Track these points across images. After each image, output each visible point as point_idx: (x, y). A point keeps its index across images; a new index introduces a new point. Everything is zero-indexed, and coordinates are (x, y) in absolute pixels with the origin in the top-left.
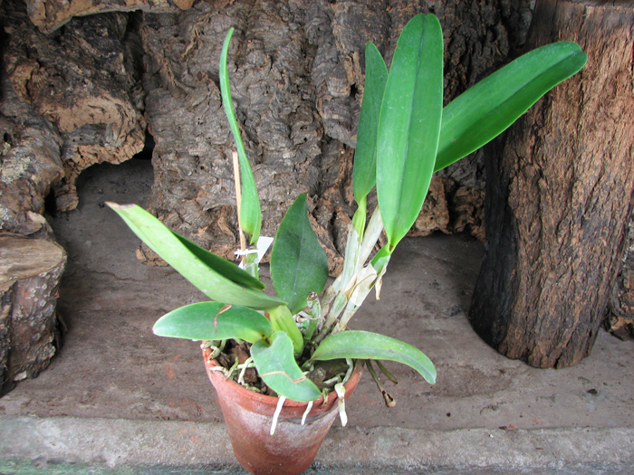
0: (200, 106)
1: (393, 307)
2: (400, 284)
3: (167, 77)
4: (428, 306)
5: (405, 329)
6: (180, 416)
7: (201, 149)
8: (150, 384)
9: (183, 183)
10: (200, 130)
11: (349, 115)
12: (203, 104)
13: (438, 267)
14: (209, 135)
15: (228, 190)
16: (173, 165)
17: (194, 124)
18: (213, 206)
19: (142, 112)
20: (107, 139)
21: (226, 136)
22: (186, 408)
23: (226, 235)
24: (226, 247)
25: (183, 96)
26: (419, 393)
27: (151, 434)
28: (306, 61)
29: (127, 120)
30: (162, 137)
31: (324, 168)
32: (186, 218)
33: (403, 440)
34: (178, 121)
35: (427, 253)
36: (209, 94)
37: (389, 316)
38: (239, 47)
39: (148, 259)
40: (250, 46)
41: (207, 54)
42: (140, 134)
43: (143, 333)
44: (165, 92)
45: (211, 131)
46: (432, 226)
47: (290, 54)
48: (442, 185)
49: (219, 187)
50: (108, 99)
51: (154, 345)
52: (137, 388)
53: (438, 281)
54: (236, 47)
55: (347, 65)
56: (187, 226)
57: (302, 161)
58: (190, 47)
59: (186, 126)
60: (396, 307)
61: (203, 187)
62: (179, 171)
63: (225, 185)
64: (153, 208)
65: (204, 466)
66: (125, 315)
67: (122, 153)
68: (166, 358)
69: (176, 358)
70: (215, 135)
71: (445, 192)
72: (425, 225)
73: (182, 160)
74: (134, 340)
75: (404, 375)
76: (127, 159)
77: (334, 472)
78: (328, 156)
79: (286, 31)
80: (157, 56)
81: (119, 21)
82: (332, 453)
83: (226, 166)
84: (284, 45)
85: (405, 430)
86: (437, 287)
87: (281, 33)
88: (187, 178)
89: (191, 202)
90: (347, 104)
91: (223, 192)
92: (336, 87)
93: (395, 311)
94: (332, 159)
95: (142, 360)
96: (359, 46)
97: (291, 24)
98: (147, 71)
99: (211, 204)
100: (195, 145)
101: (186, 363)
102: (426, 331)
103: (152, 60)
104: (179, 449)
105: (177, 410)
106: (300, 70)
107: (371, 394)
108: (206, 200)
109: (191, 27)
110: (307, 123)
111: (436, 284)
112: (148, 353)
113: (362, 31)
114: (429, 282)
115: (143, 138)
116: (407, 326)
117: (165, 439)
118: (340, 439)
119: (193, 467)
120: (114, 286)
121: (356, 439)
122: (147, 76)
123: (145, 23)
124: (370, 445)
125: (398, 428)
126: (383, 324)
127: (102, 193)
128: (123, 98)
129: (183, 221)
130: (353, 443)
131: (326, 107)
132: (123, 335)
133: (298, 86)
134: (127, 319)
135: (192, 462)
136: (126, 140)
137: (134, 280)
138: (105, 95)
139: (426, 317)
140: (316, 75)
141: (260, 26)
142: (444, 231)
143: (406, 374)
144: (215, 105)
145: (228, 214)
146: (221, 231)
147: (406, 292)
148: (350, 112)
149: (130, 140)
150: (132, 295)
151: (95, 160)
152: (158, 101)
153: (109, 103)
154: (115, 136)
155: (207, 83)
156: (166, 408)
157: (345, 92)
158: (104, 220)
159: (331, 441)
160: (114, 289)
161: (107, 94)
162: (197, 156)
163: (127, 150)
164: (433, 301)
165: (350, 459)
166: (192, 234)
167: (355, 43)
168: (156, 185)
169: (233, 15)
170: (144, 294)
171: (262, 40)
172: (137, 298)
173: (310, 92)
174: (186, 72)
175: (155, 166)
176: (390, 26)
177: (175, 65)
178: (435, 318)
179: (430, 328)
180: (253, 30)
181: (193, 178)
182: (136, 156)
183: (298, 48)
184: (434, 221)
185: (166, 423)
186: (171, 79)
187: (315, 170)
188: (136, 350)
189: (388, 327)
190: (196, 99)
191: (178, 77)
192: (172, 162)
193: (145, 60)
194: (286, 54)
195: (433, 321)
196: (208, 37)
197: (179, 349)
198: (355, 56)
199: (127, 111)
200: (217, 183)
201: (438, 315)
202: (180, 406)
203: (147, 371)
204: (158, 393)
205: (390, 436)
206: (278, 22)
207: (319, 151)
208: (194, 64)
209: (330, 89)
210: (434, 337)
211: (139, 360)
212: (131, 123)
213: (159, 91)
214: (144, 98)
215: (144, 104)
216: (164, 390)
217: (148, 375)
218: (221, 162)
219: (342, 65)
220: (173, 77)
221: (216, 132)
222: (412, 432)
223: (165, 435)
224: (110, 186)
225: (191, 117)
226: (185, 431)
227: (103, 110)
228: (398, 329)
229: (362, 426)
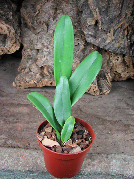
0: (40, 33)
1: (114, 105)
2: (116, 97)
3: (29, 23)
4: (128, 105)
5: (120, 113)
6: (20, 146)
7: (39, 47)
8: (9, 132)
9: (33, 59)
10: (40, 41)
11: (95, 33)
12: (41, 32)
13: (130, 92)
14: (42, 42)
15: (48, 60)
16: (29, 53)
17: (37, 39)
18: (43, 66)
19: (20, 37)
20: (6, 45)
21: (48, 42)
22: (23, 143)
23: (47, 75)
24: (46, 80)
25: (34, 30)
26: (129, 139)
27: (2, 154)
28: (79, 17)
29: (11, 33)
30: (26, 44)
31: (86, 54)
32: (32, 70)
33: (125, 161)
34: (32, 39)
35: (125, 87)
36: (43, 28)
37: (113, 108)
38: (54, 13)
39: (17, 86)
40: (58, 12)
41: (43, 15)
42: (18, 43)
43: (10, 112)
44: (28, 30)
45: (43, 41)
46: (128, 75)
47: (73, 14)
48: (131, 60)
49: (45, 58)
50: (4, 24)
51: (14, 117)
52: (3, 134)
53: (131, 96)
54: (53, 13)
55: (94, 13)
56: (32, 73)
57: (77, 50)
58: (37, 13)
59: (35, 40)
60: (115, 105)
61: (39, 59)
62: (31, 55)
63: (47, 58)
64: (20, 68)
65: (25, 171)
66: (5, 105)
67: (11, 50)
68: (18, 122)
69: (22, 122)
70: (45, 42)
71: (132, 63)
72: (125, 75)
73: (32, 51)
74: (6, 115)
75: (121, 131)
76: (13, 52)
77: (91, 176)
78: (87, 50)
79: (72, 7)
80: (25, 17)
81: (13, 6)
82: (90, 167)
83: (48, 51)
84: (71, 11)
85: (125, 156)
86: (131, 98)
87: (70, 8)
88: (34, 57)
89: (34, 64)
90: (94, 29)
91: (47, 60)
92: (90, 21)
93: (115, 106)
94: (89, 51)
95: (8, 123)
96: (98, 7)
97: (73, 5)
98: (23, 23)
99: (42, 65)
100: (37, 45)
101: (26, 124)
102: (129, 114)
103: (24, 19)
104: (14, 162)
105: (19, 144)
106: (76, 20)
107: (107, 139)
108: (40, 63)
109: (37, 6)
110: (79, 38)
111: (130, 97)
112: (11, 120)
113: (99, 2)
114: (127, 97)
115: (19, 45)
116: (120, 112)
117: (9, 156)
118: (94, 159)
119: (20, 171)
120: (3, 95)
121: (102, 160)
122: (22, 25)
123: (22, 8)
124: (109, 163)
125: (122, 155)
126: (110, 111)
127: (5, 67)
128: (10, 25)
129: (31, 71)
130: (100, 162)
131: (86, 29)
132: (2, 113)
133: (76, 26)
134: (5, 107)
135: (19, 169)
136: (13, 45)
137: (11, 93)
138: (2, 23)
139: (128, 109)
140: (82, 20)
141: (62, 5)
142: (132, 78)
143: (122, 131)
144: (45, 32)
145: (48, 68)
146: (45, 74)
147: (119, 100)
148: (95, 32)
149: (15, 45)
150: (9, 98)
151: (2, 53)
152: (25, 32)
153: (4, 26)
154: (9, 43)
155: (43, 24)
156: (14, 142)
157: (94, 23)
158: (4, 75)
159: (89, 160)
160: (2, 96)
161: (3, 22)
162: (38, 50)
163: (13, 49)
164: (130, 103)
165: (99, 170)
166: (34, 76)
167: (97, 6)
168: (22, 60)
169: (52, 2)
170: (14, 98)
171: (63, 10)
172: (11, 99)
173: (80, 28)
174: (35, 22)
175: (23, 53)
176: (110, 1)
177: (32, 20)
178: (132, 109)
179: (130, 113)
180: (60, 7)
181: (36, 57)
182: (17, 51)
183: (76, 12)
184: (128, 74)
185: (11, 149)
186: (30, 24)
187: (82, 54)
188: (6, 118)
189: (113, 112)
190: (38, 30)
191: (32, 24)
192: (29, 52)
193: (22, 19)
194: (71, 14)
195: (131, 110)
196: (43, 9)
197: (24, 119)
198: (97, 10)
199: (11, 30)
200: (45, 57)
201: (133, 108)
202: (20, 142)
203: (9, 127)
204: (12, 136)
205: (118, 159)
206: (68, 4)
207: (83, 47)
208: (38, 19)
209: (88, 22)
210: (132, 117)
211: (6, 122)
212: (13, 35)
213: (26, 29)
214: (21, 32)
215: (21, 34)
216: (15, 135)
217: (9, 128)
218: (46, 50)
219: (92, 13)
220: (30, 23)
221: (45, 41)
222: (129, 157)
223: (9, 154)
224: (9, 65)
225: (37, 37)
226: (19, 153)
227: (2, 28)
228: (117, 113)
229: (104, 153)
